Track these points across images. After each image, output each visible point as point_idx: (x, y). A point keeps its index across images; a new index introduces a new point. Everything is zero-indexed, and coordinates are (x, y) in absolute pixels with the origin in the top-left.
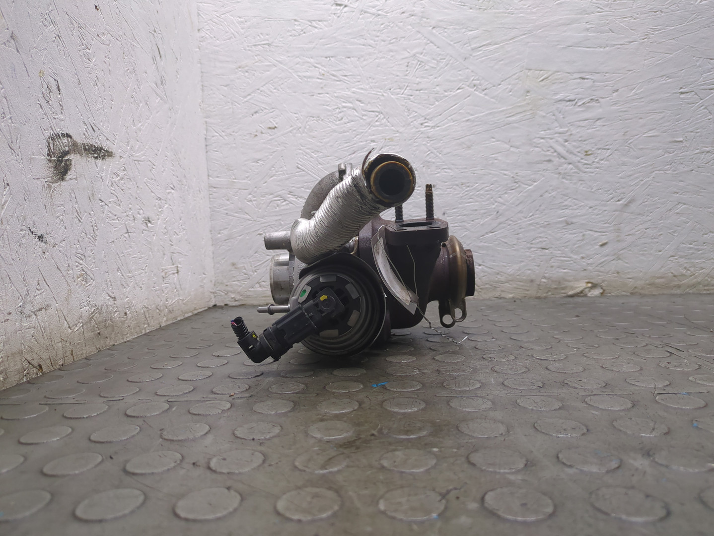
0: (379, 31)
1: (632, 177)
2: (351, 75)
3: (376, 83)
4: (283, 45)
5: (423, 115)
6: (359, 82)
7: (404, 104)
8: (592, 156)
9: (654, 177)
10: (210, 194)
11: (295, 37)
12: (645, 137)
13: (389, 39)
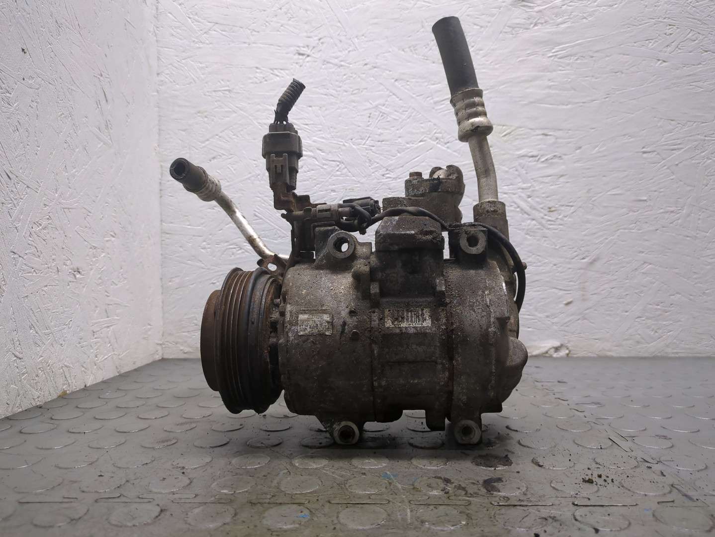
0: (341, 81)
1: (596, 235)
2: (313, 124)
3: (337, 132)
4: (244, 92)
5: (384, 166)
6: (320, 131)
7: (365, 154)
8: (556, 212)
9: (618, 236)
10: (162, 240)
11: (256, 85)
12: (609, 195)
13: (352, 90)
